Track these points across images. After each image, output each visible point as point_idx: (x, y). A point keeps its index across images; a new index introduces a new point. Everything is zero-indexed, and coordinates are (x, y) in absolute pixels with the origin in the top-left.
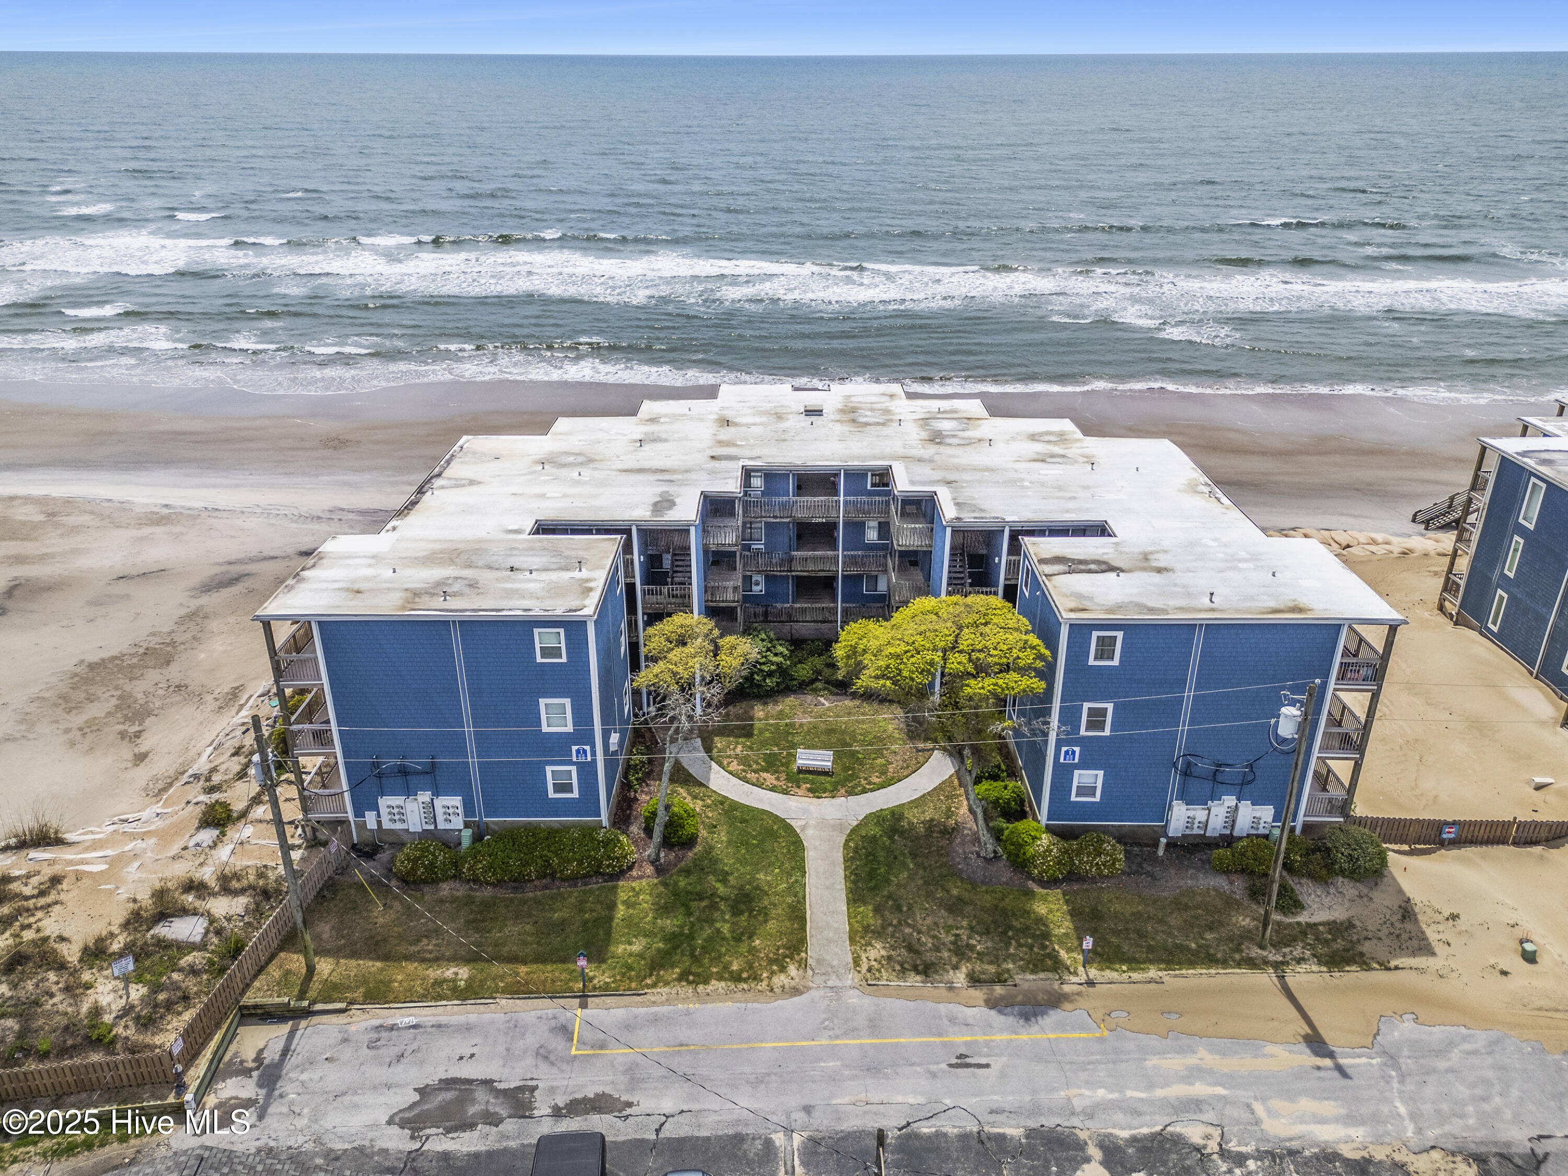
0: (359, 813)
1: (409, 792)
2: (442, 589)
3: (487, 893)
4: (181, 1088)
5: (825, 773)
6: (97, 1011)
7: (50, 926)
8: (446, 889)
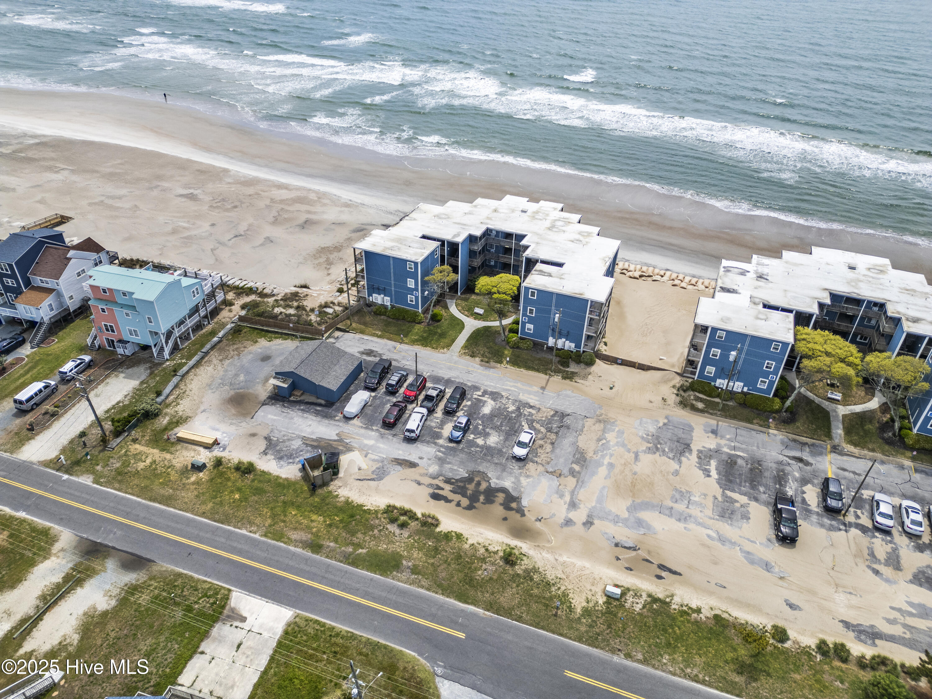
0: (369, 297)
1: (379, 294)
2: (391, 249)
3: (391, 320)
4: (323, 336)
5: (481, 315)
6: (311, 320)
7: (305, 303)
8: (382, 317)
